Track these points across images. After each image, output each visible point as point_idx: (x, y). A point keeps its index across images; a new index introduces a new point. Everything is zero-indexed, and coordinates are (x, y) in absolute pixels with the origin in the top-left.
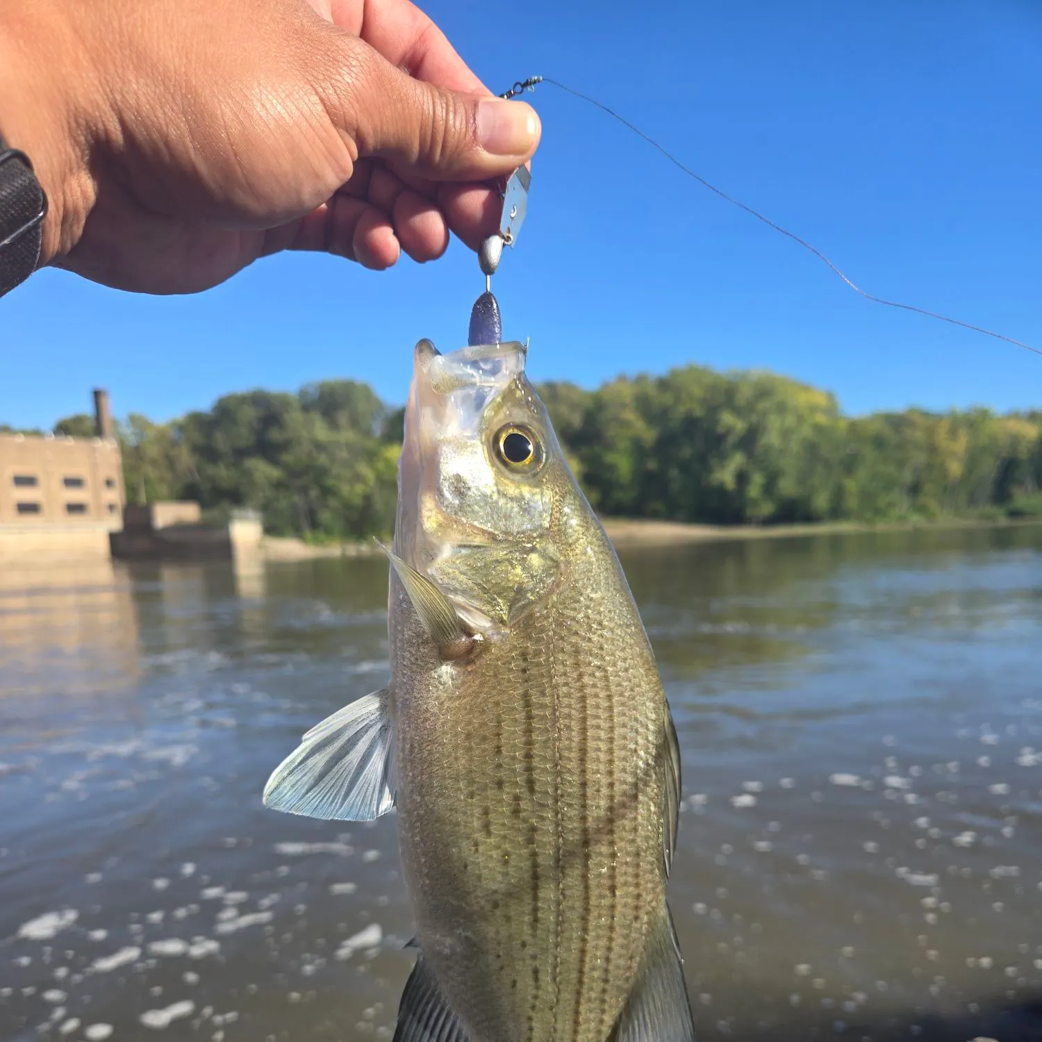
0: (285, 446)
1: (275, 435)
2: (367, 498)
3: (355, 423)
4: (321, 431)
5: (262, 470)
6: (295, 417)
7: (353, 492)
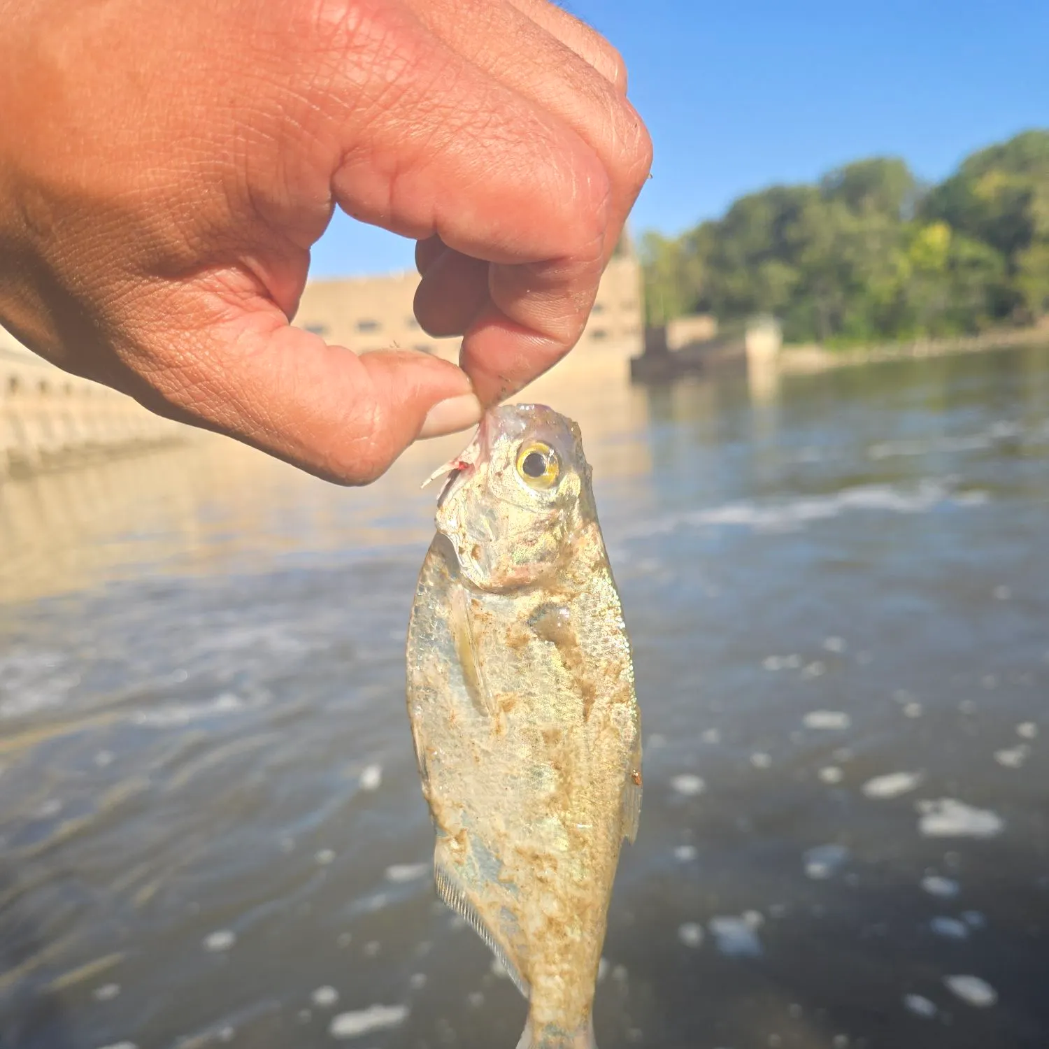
0: (802, 244)
2: (900, 293)
3: (883, 207)
4: (845, 220)
5: (779, 275)
6: (814, 211)
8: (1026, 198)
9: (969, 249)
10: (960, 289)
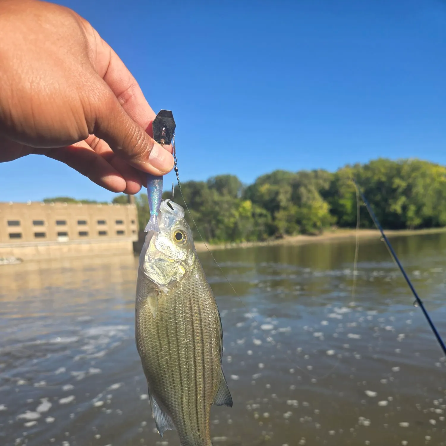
0: (202, 204)
1: (198, 199)
2: (236, 224)
3: (230, 192)
4: (216, 197)
6: (206, 192)
7: (230, 221)
8: (277, 193)
9: (258, 210)
10: (256, 224)
